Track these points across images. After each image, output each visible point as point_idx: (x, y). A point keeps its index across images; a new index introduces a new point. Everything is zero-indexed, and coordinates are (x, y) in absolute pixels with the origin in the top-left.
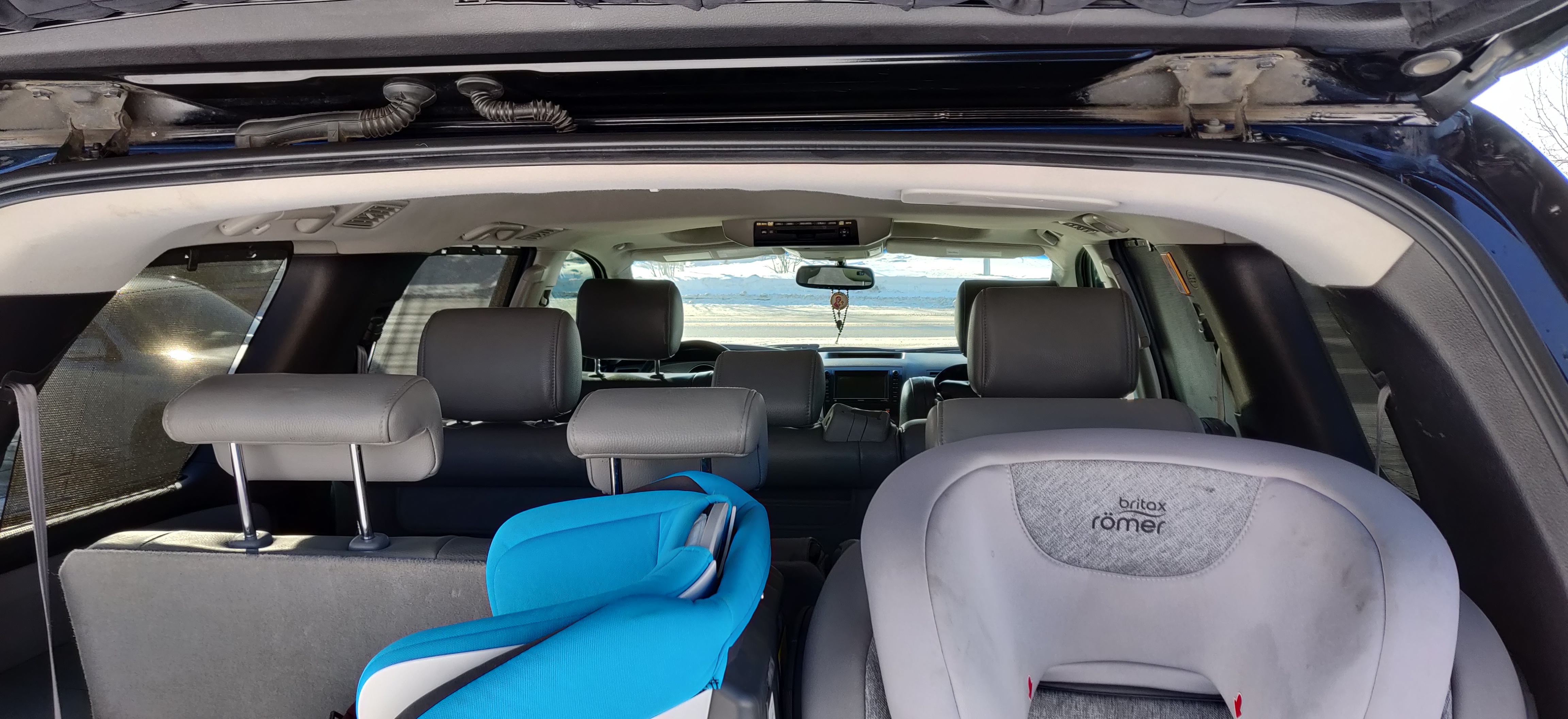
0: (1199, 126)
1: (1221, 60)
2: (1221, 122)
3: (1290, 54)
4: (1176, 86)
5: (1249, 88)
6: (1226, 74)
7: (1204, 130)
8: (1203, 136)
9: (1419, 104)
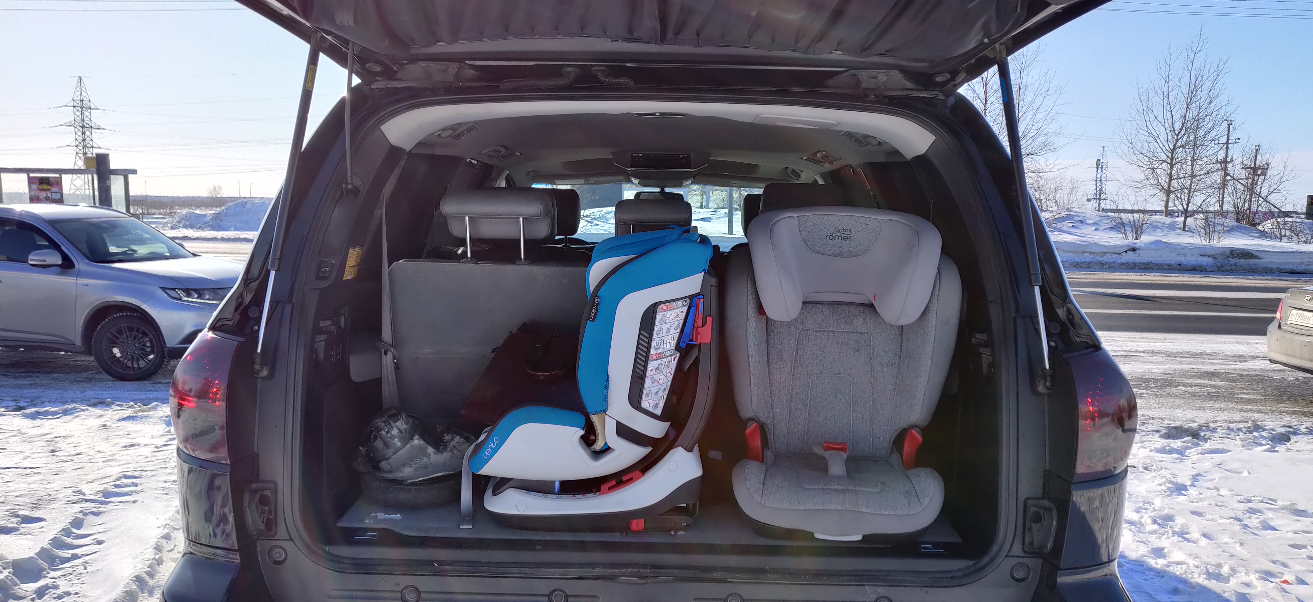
0: (866, 96)
1: (874, 73)
2: (874, 95)
3: (897, 72)
4: (859, 82)
5: (883, 83)
6: (876, 78)
7: (868, 97)
8: (868, 99)
9: (940, 91)
